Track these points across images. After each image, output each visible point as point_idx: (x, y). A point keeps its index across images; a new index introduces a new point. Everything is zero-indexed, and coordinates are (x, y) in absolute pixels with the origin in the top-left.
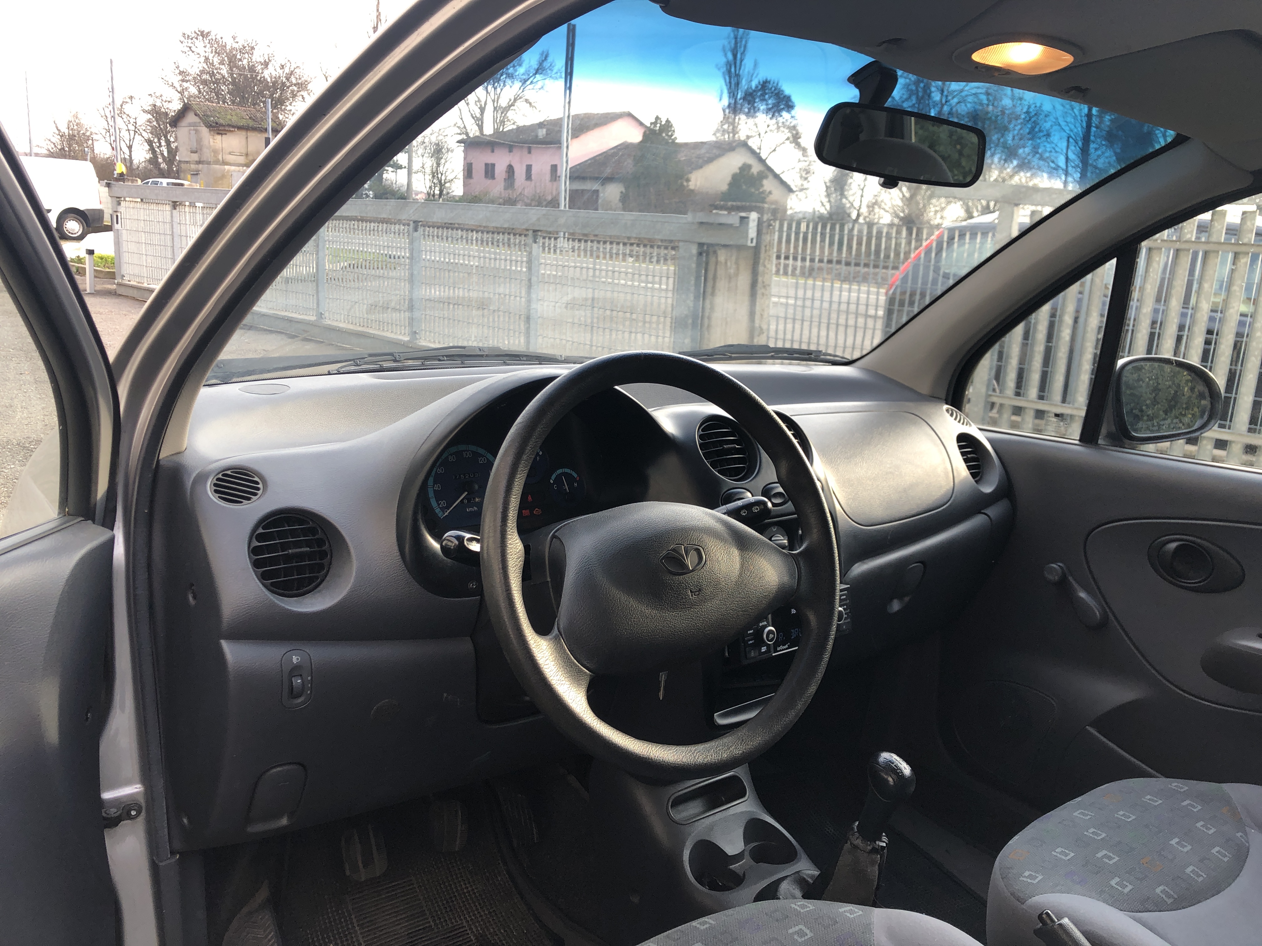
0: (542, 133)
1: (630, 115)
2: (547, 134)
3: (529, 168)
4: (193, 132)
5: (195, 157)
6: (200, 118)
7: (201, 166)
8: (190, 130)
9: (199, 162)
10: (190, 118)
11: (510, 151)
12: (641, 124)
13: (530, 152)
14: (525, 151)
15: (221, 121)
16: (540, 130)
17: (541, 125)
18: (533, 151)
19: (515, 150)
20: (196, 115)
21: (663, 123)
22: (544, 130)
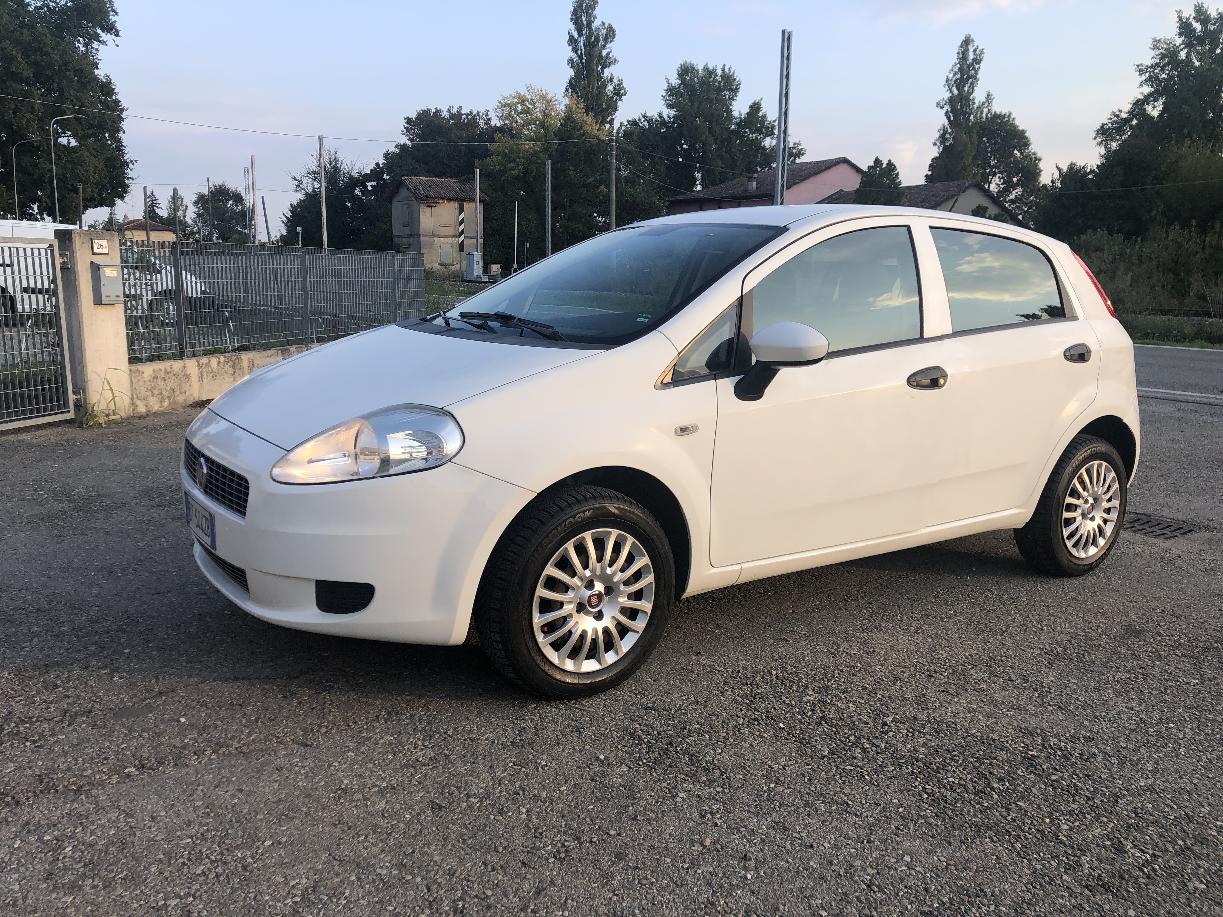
0: (751, 186)
1: (847, 161)
2: (757, 188)
4: (405, 207)
5: (407, 231)
6: (412, 192)
7: (411, 239)
8: (403, 205)
9: (410, 236)
10: (403, 193)
11: (719, 207)
12: (858, 170)
15: (431, 194)
17: (751, 178)
19: (724, 207)
20: (408, 189)
21: (884, 166)
22: (754, 183)
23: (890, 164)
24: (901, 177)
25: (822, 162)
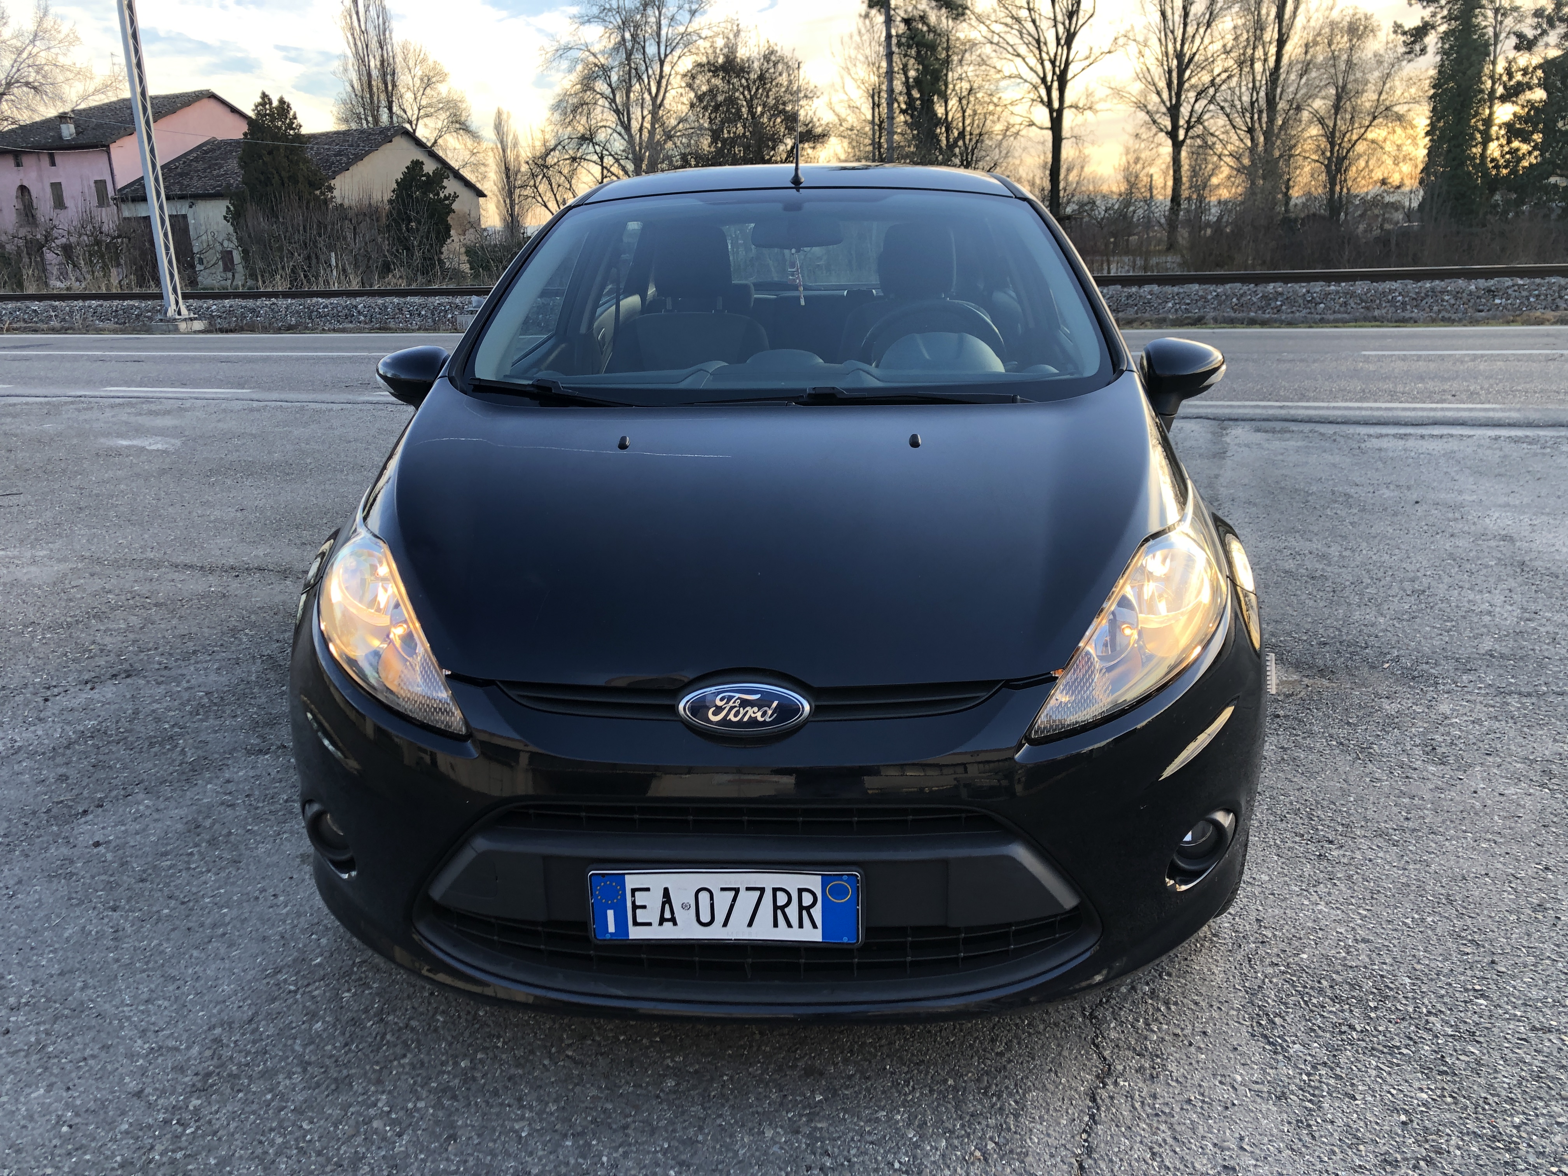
0: (68, 131)
1: (213, 96)
2: (78, 133)
3: (56, 187)
11: (18, 165)
12: (234, 110)
13: (53, 164)
14: (45, 161)
16: (63, 126)
17: (63, 118)
18: (58, 159)
19: (26, 160)
21: (275, 103)
22: (72, 126)
23: (282, 101)
24: (300, 120)
25: (177, 96)
